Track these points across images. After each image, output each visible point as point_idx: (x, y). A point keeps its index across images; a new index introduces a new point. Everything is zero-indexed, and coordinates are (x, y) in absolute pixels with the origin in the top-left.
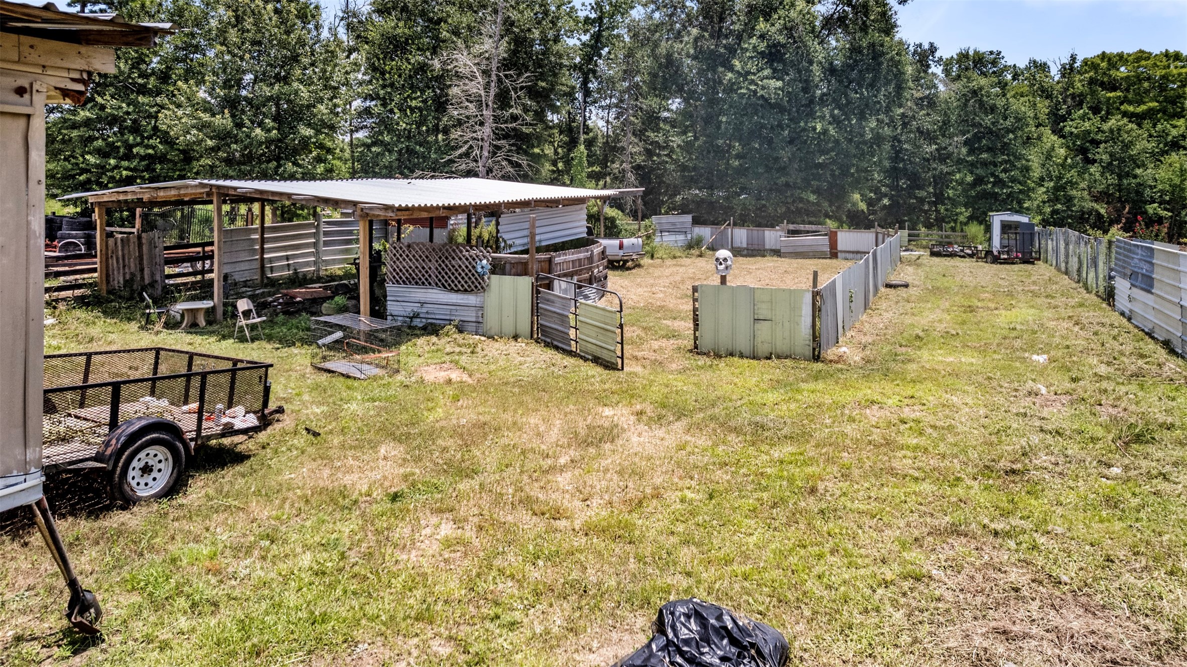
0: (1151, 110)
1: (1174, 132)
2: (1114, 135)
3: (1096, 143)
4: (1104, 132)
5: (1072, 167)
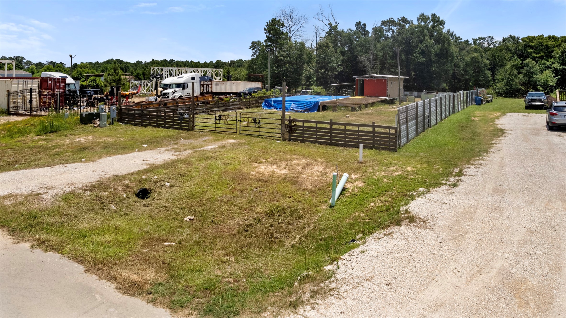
1: (548, 63)
2: (527, 65)
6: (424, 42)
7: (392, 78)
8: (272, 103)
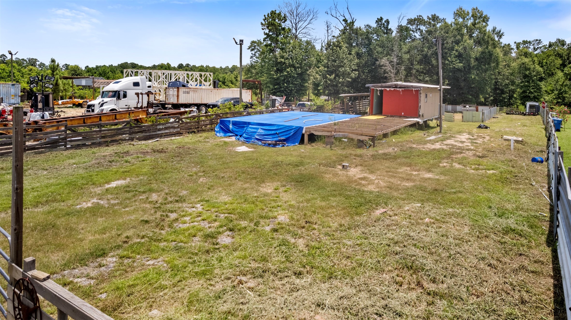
6: (462, 43)
7: (428, 88)
8: (231, 126)
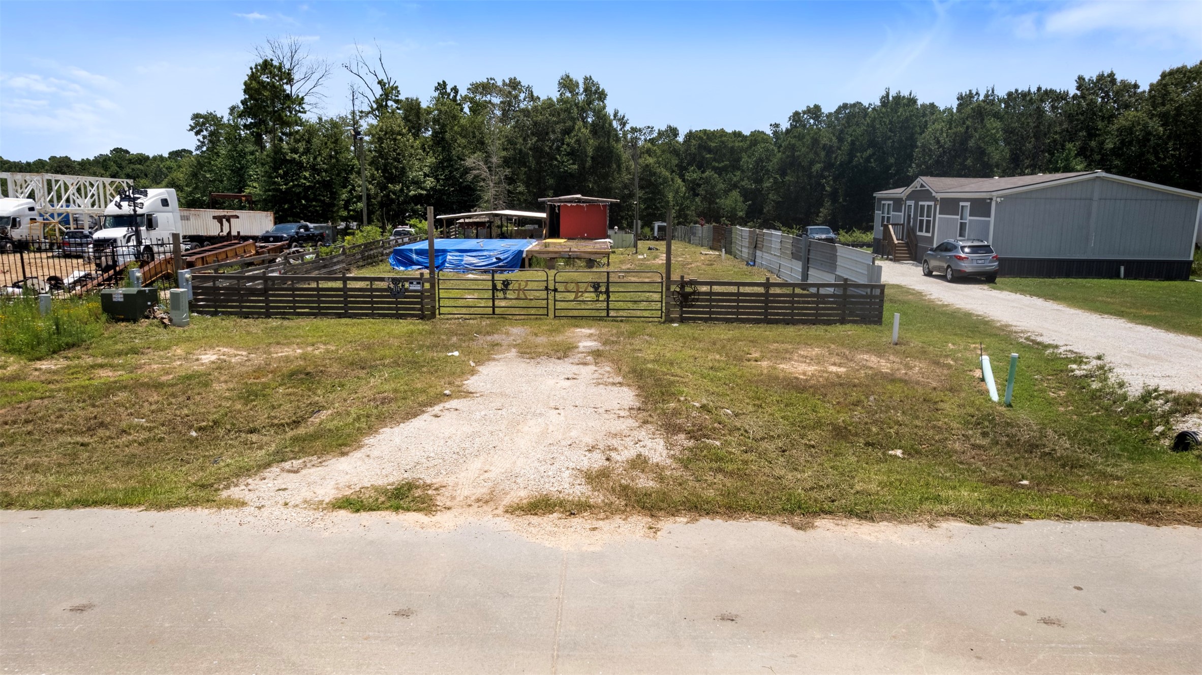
0: (726, 165)
1: (735, 179)
2: (707, 181)
3: (699, 185)
4: (703, 179)
5: (688, 198)
6: (574, 133)
